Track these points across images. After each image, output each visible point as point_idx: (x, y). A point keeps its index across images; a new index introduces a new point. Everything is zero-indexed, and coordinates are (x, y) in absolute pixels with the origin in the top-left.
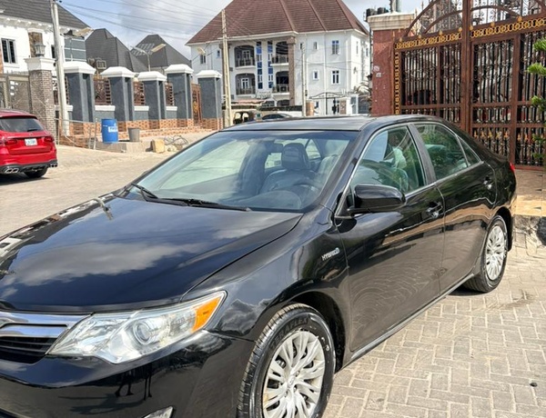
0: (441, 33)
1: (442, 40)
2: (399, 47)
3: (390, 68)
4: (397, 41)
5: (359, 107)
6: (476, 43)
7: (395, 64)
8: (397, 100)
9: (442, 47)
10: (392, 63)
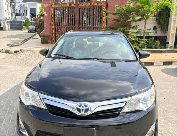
0: (68, 3)
1: (68, 5)
2: (53, 6)
3: (49, 13)
4: (52, 4)
5: (10, 25)
6: (80, 8)
7: (51, 12)
8: (53, 24)
9: (68, 8)
10: (50, 12)
